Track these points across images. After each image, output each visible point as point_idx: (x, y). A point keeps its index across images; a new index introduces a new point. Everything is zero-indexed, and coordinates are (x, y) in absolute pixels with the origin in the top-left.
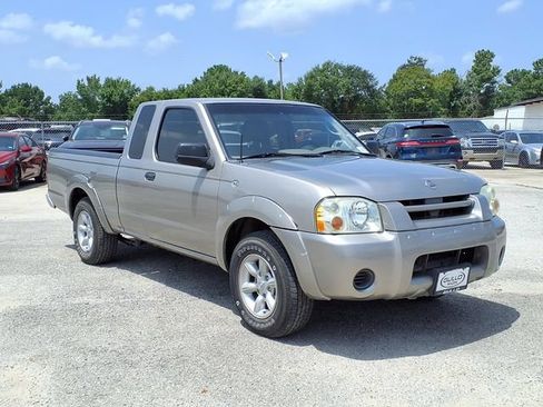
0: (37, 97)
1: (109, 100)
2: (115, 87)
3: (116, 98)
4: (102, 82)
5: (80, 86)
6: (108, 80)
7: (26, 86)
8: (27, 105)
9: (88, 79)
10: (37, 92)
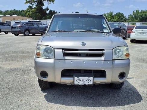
0: (122, 16)
1: (141, 17)
2: (144, 13)
3: (144, 16)
4: (140, 11)
5: (134, 13)
6: (142, 11)
7: (120, 13)
8: (119, 18)
9: (136, 11)
10: (122, 15)
